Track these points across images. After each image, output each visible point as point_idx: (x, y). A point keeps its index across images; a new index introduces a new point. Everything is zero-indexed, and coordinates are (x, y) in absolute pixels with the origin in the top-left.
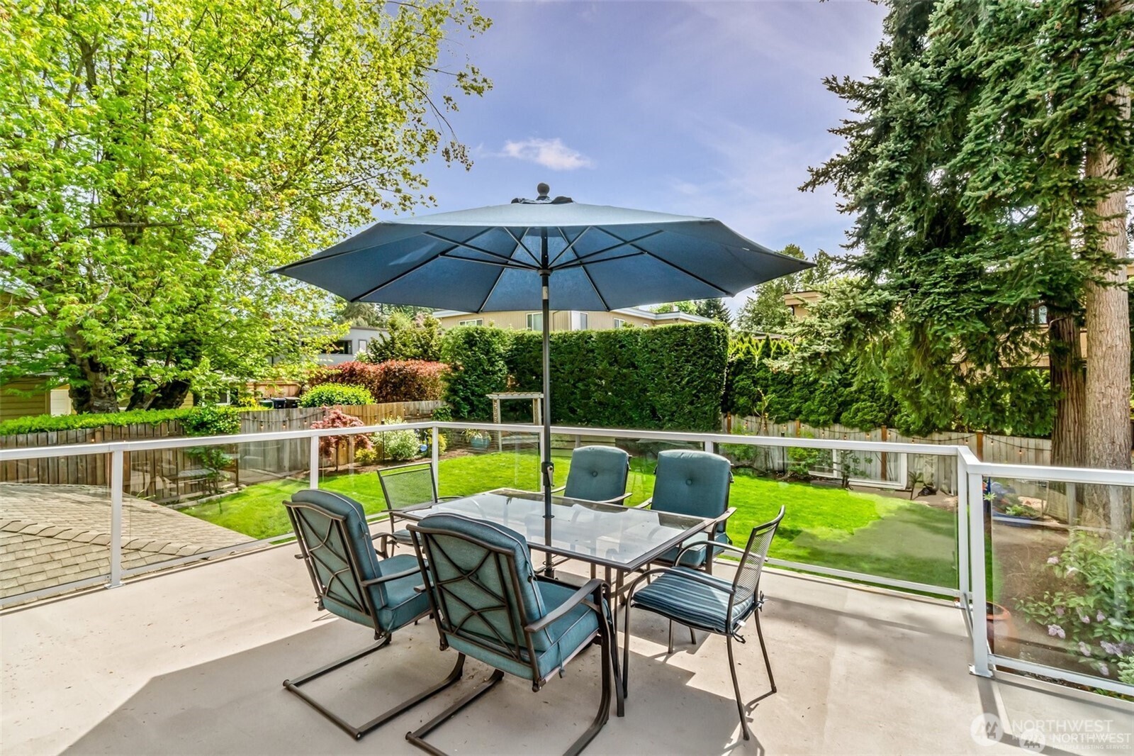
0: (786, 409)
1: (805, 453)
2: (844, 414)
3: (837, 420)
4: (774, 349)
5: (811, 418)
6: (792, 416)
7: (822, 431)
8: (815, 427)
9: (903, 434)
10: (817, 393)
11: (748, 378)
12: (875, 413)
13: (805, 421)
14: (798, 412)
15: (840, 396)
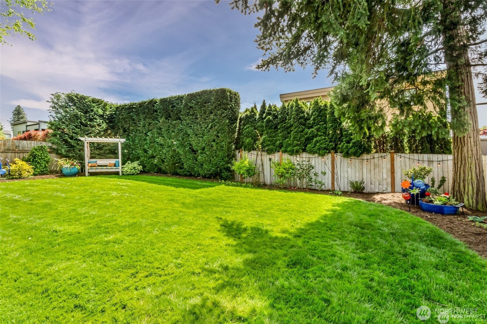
0: (274, 144)
1: (285, 171)
2: (309, 146)
3: (304, 150)
4: (267, 108)
5: (289, 149)
6: (278, 148)
7: (295, 158)
8: (291, 155)
9: (344, 156)
10: (292, 133)
11: (252, 126)
12: (327, 143)
13: (285, 151)
14: (281, 146)
15: (306, 134)
